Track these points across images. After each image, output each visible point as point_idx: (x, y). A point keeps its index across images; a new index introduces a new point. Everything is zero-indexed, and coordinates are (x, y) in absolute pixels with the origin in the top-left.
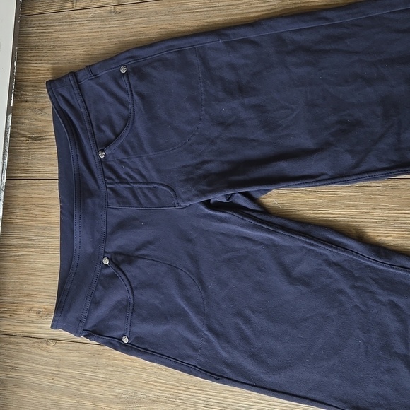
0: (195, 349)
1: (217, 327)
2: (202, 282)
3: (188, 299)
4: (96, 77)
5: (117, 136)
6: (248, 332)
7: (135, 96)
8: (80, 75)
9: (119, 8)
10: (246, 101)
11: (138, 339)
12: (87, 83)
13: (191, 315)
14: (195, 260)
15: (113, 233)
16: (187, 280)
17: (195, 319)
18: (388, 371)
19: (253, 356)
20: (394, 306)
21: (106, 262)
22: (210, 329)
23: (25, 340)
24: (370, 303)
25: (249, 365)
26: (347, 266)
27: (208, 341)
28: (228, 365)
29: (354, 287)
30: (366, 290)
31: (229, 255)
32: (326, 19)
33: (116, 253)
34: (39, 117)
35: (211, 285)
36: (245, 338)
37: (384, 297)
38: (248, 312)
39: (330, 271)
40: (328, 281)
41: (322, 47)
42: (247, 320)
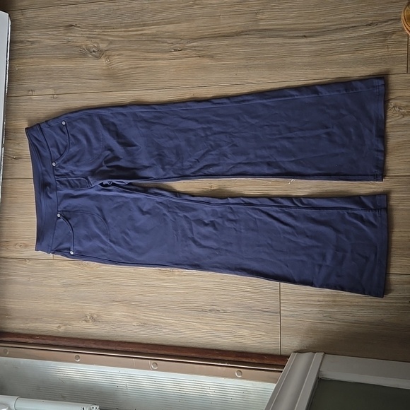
0: (105, 251)
1: (114, 239)
2: (105, 219)
3: (99, 228)
4: (50, 127)
5: (61, 155)
6: (128, 239)
7: (70, 136)
8: (42, 125)
9: (55, 96)
10: (120, 140)
11: (78, 251)
12: (46, 129)
13: (102, 235)
14: (100, 210)
15: (61, 201)
16: (98, 219)
17: (104, 238)
18: (187, 246)
19: (131, 250)
20: (186, 217)
21: (59, 216)
22: (111, 241)
23: (14, 260)
24: (176, 217)
25: (130, 255)
26: (165, 203)
27: (111, 247)
28: (121, 256)
29: (169, 212)
30: (174, 212)
31: (115, 205)
32: (155, 109)
33: (63, 211)
34: (17, 147)
35: (109, 221)
36: (127, 242)
37: (182, 214)
38: (127, 231)
39: (159, 206)
40: (158, 211)
41: (152, 121)
42: (127, 234)
